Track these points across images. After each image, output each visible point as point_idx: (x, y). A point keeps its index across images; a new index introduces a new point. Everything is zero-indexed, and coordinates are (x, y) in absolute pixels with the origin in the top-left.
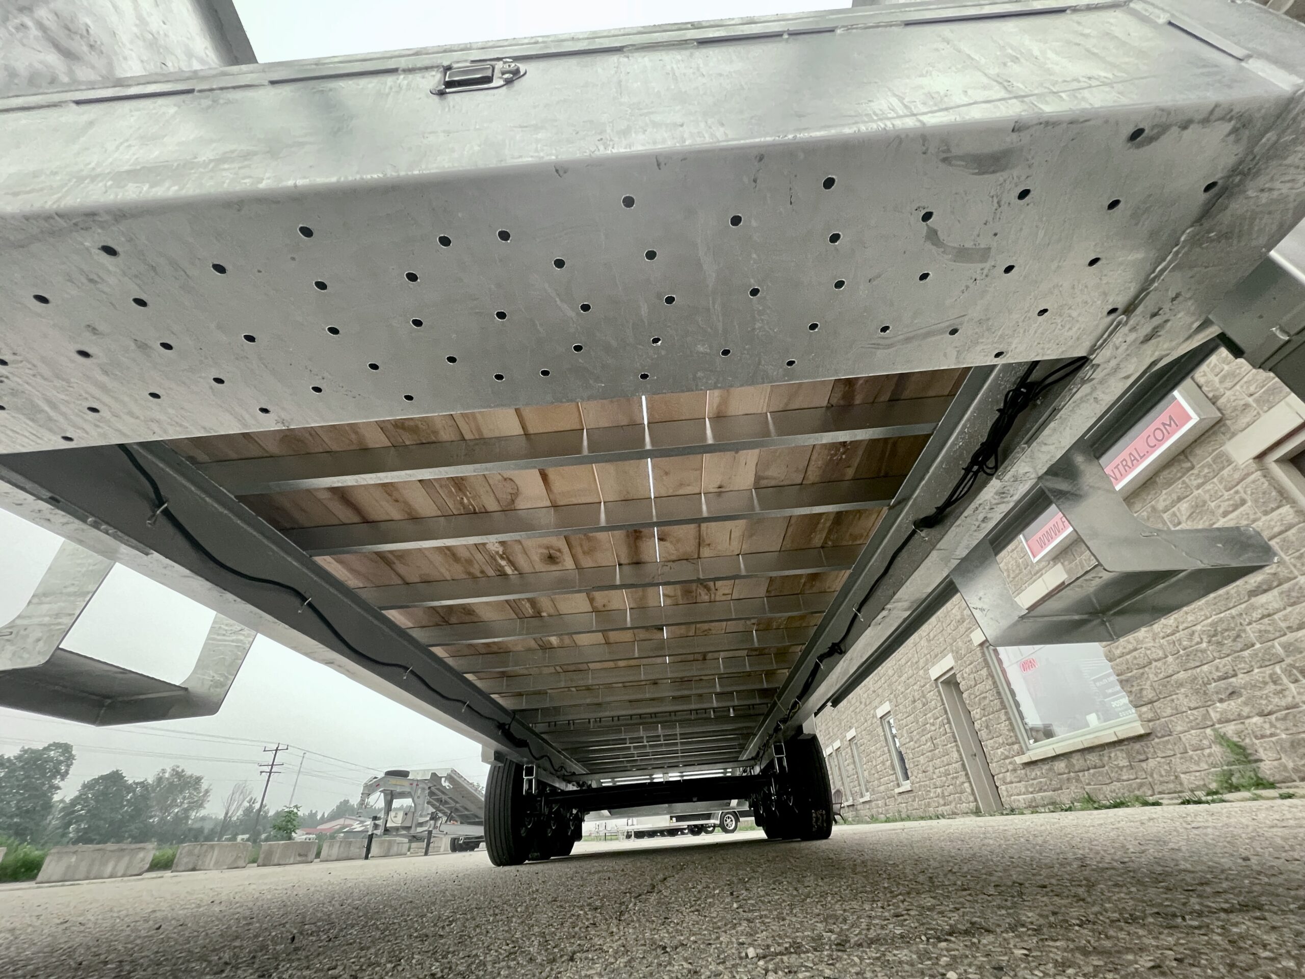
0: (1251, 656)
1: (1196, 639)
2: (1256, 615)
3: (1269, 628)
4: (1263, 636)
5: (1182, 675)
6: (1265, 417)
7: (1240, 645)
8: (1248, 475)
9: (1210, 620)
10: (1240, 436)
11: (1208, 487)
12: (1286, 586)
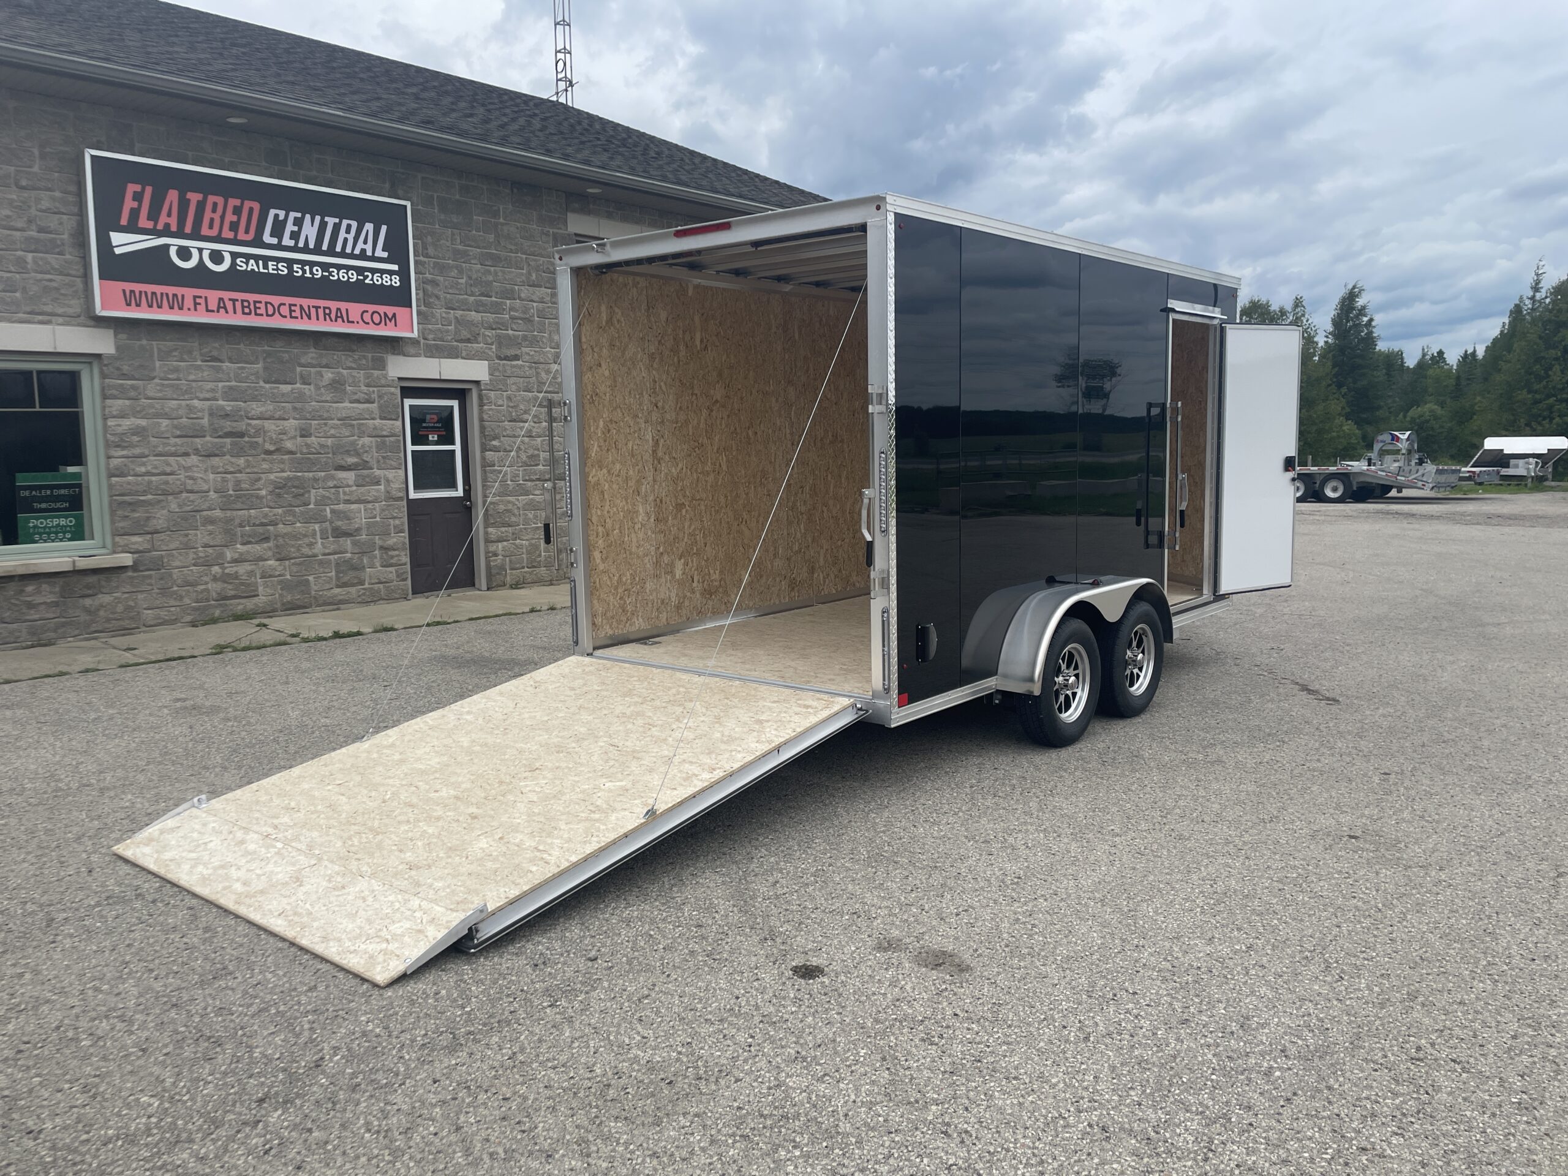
0: (302, 513)
1: (259, 485)
2: (331, 484)
3: (332, 497)
4: (322, 502)
5: (217, 513)
6: (423, 359)
7: (299, 502)
8: (389, 386)
9: (285, 475)
10: (401, 358)
11: (355, 373)
12: (365, 472)
